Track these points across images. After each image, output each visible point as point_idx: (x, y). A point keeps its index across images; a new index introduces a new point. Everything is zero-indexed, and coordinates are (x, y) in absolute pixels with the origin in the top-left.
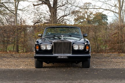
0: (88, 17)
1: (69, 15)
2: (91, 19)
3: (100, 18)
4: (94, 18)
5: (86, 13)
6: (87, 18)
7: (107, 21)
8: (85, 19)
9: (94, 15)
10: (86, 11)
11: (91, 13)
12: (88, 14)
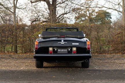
0: (90, 15)
1: (69, 12)
2: (93, 17)
3: (103, 15)
4: (97, 16)
5: (88, 11)
6: (88, 15)
7: (111, 20)
8: (87, 18)
9: (96, 13)
11: (93, 11)
12: (90, 12)
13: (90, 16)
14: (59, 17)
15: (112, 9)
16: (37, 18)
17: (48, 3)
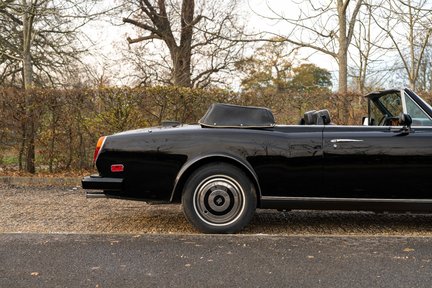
0: (279, 75)
1: (223, 68)
2: (287, 80)
3: (311, 78)
4: (296, 79)
5: (275, 65)
6: (275, 78)
7: (330, 88)
8: (271, 83)
9: (295, 71)
10: (275, 59)
11: (288, 66)
12: (279, 68)
13: (279, 79)
14: (197, 79)
15: (309, 46)
16: (144, 82)
17: (170, 42)
